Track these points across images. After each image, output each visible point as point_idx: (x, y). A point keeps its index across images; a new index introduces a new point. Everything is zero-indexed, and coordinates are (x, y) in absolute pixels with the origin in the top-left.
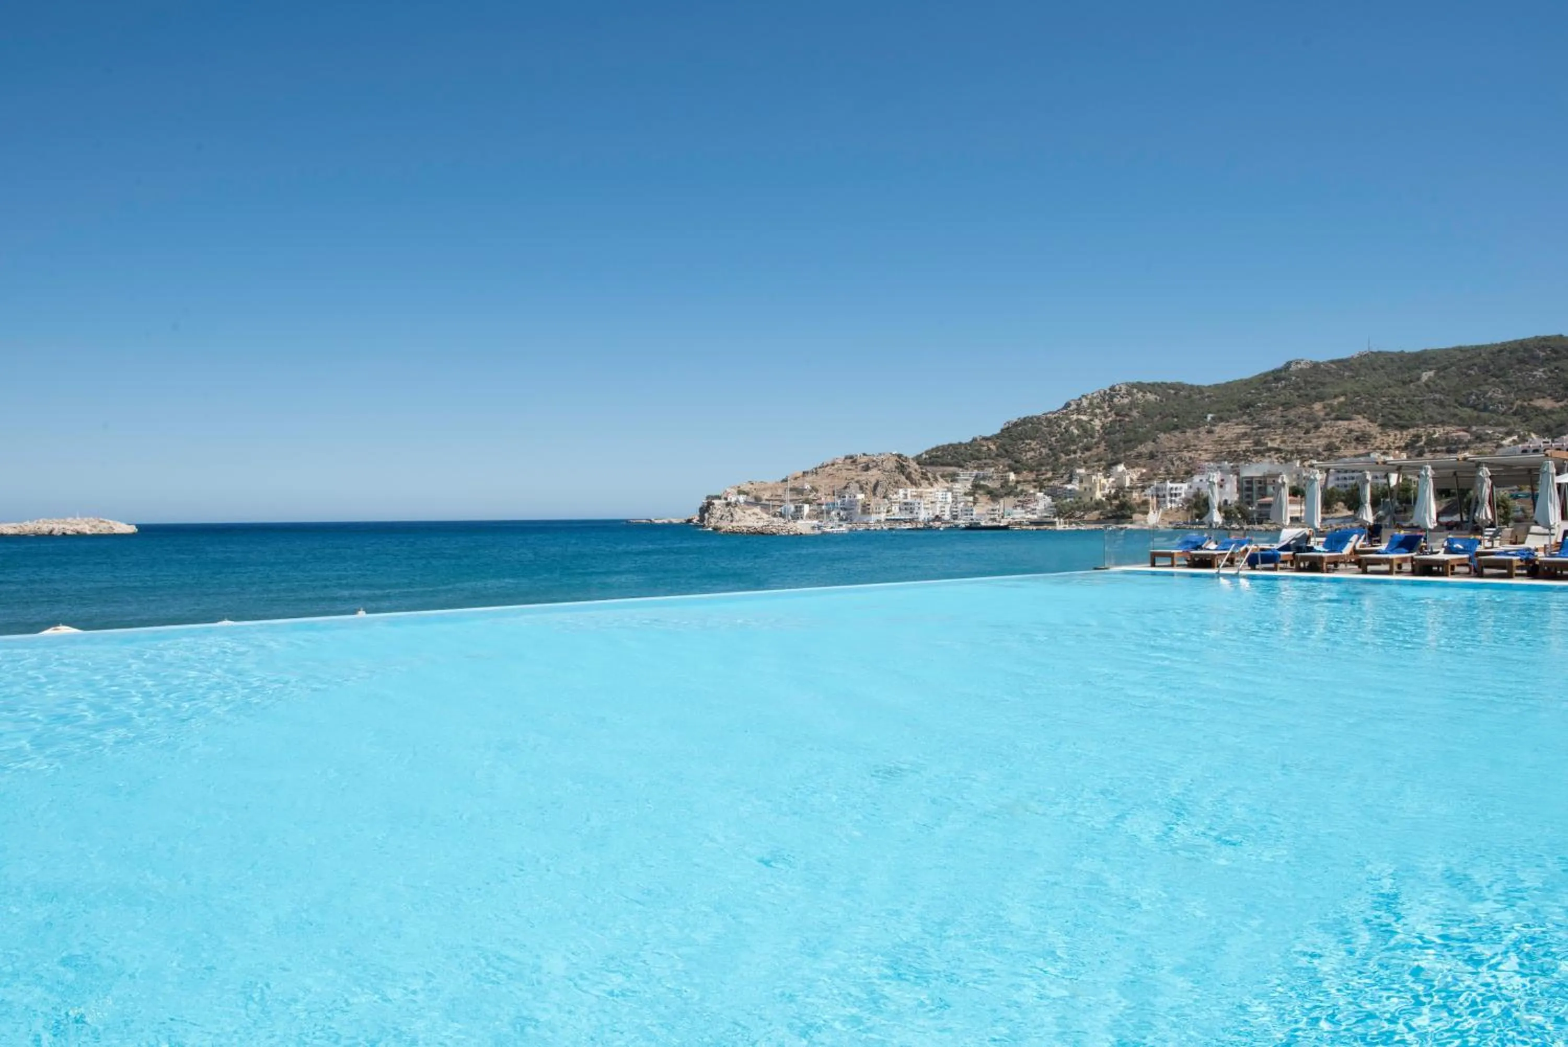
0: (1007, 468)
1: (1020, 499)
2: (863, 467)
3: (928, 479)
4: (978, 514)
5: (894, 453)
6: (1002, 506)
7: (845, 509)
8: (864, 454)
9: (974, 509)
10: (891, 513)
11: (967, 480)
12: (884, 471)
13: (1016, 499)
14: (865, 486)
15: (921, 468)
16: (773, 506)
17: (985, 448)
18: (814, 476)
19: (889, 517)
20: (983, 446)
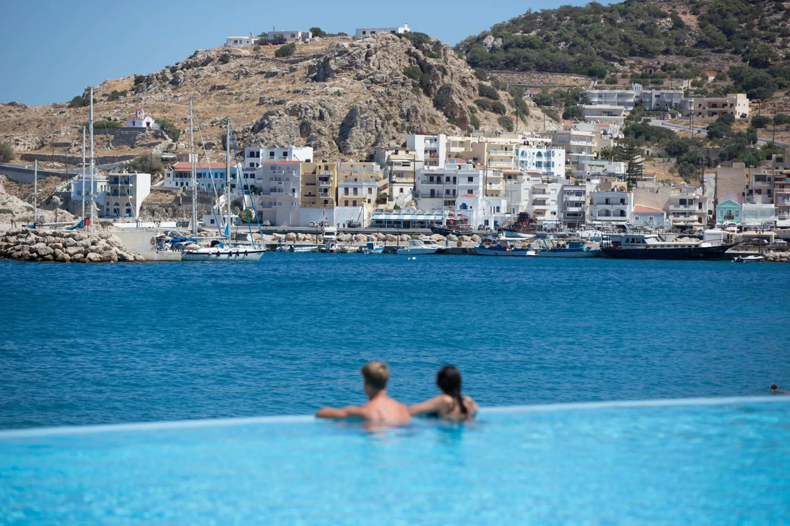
0: (729, 82)
1: (763, 171)
2: (311, 69)
3: (498, 109)
4: (638, 215)
5: (401, 31)
6: (710, 190)
7: (255, 190)
8: (317, 32)
9: (631, 196)
10: (390, 205)
11: (609, 113)
12: (373, 81)
13: (754, 172)
14: (317, 124)
15: (480, 76)
16: (44, 175)
17: (666, 23)
18: (169, 90)
19: (382, 217)
20: (664, 16)
